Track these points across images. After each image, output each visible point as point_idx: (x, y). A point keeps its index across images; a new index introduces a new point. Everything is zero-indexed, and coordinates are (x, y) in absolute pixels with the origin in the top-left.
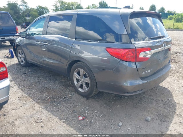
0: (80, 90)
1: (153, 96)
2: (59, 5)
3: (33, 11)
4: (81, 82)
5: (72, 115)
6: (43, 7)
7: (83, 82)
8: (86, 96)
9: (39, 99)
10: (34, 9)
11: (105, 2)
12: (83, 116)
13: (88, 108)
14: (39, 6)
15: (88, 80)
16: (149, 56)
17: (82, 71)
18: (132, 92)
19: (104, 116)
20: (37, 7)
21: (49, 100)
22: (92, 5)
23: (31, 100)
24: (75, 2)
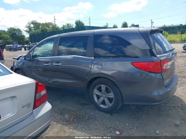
0: (102, 106)
1: (167, 104)
2: (33, 26)
3: (4, 34)
4: (103, 98)
5: (107, 131)
6: (15, 29)
7: (105, 98)
8: (110, 112)
9: (63, 121)
10: (4, 31)
11: (81, 21)
12: (119, 131)
13: (117, 122)
14: (11, 28)
15: (111, 95)
16: (169, 67)
17: (103, 87)
18: (160, 101)
19: (137, 128)
20: (8, 29)
21: (75, 120)
22: (66, 25)
23: (55, 123)
24: (49, 23)
